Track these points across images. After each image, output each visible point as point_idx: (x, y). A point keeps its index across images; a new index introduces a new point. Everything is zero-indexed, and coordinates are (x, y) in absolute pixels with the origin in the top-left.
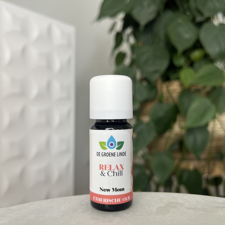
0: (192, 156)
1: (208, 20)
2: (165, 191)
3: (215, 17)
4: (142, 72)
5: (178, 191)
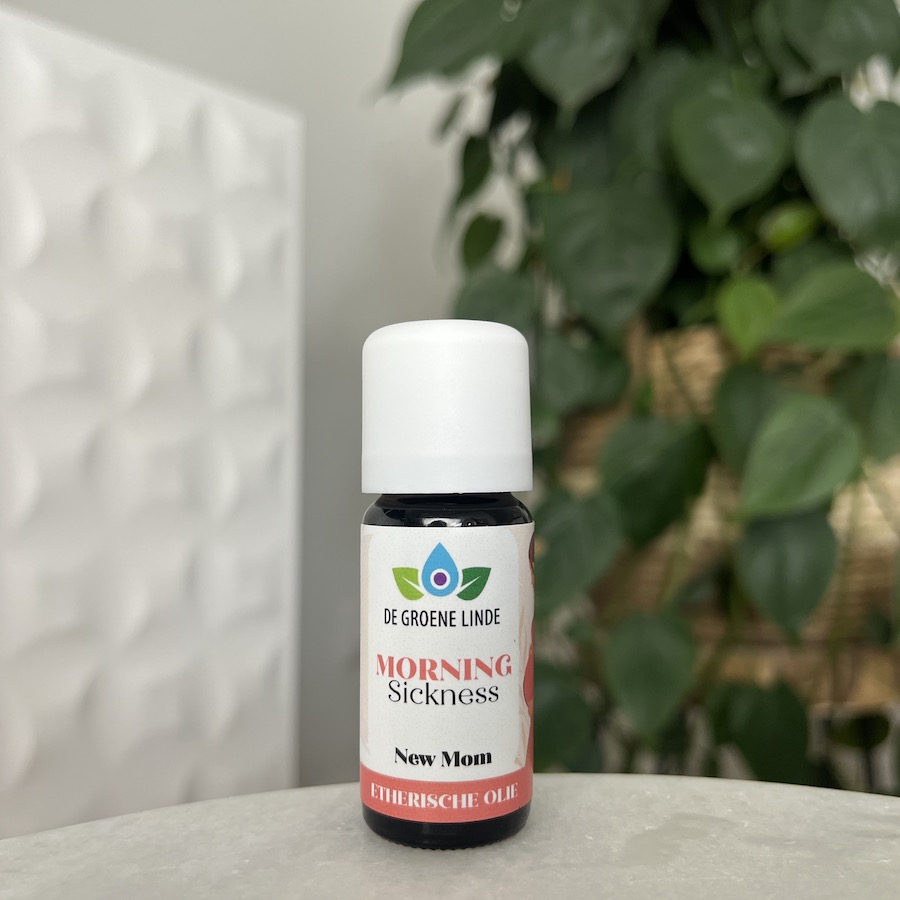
1: (832, 86)
2: (662, 770)
3: (860, 75)
5: (712, 770)
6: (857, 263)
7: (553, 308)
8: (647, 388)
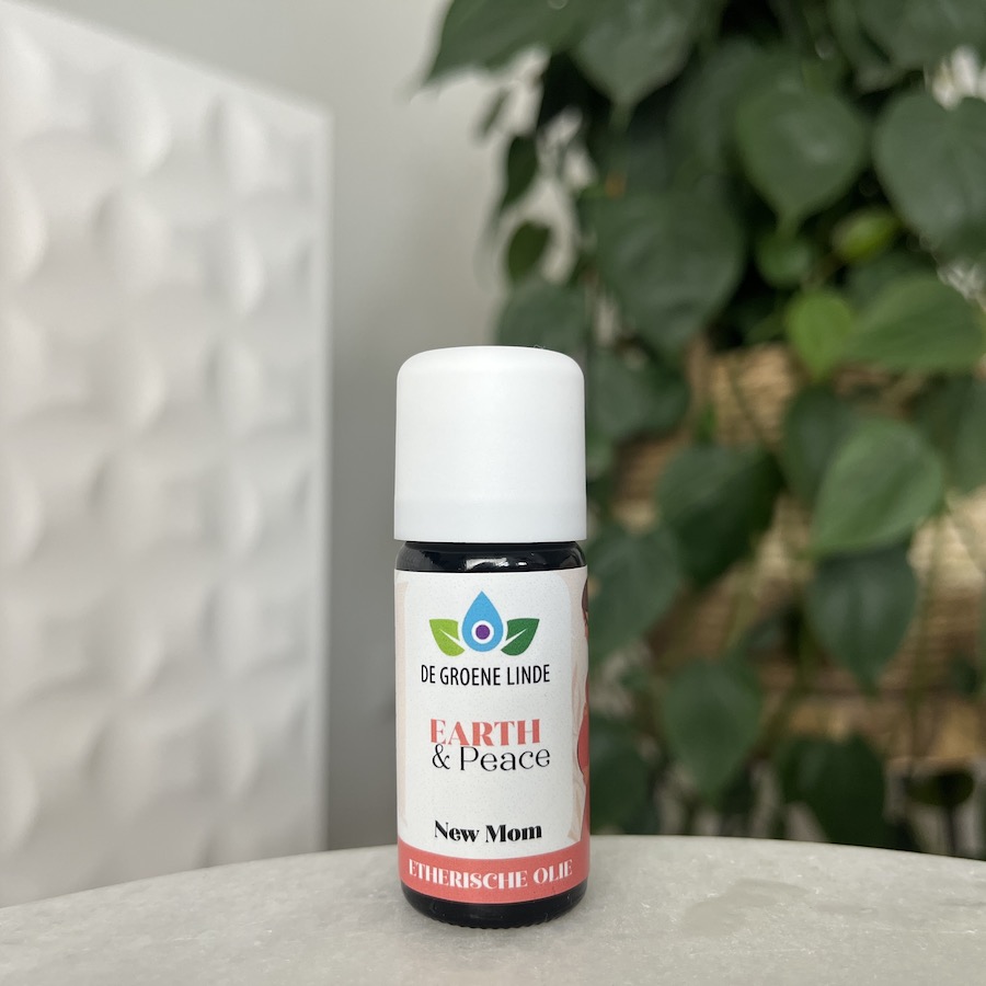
0: (841, 677)
1: (913, 80)
2: (725, 832)
3: (944, 68)
4: (623, 312)
5: (780, 832)
6: (941, 276)
7: (607, 325)
8: (710, 412)
